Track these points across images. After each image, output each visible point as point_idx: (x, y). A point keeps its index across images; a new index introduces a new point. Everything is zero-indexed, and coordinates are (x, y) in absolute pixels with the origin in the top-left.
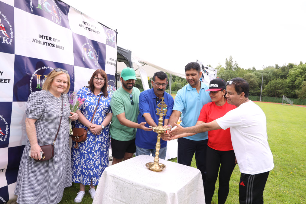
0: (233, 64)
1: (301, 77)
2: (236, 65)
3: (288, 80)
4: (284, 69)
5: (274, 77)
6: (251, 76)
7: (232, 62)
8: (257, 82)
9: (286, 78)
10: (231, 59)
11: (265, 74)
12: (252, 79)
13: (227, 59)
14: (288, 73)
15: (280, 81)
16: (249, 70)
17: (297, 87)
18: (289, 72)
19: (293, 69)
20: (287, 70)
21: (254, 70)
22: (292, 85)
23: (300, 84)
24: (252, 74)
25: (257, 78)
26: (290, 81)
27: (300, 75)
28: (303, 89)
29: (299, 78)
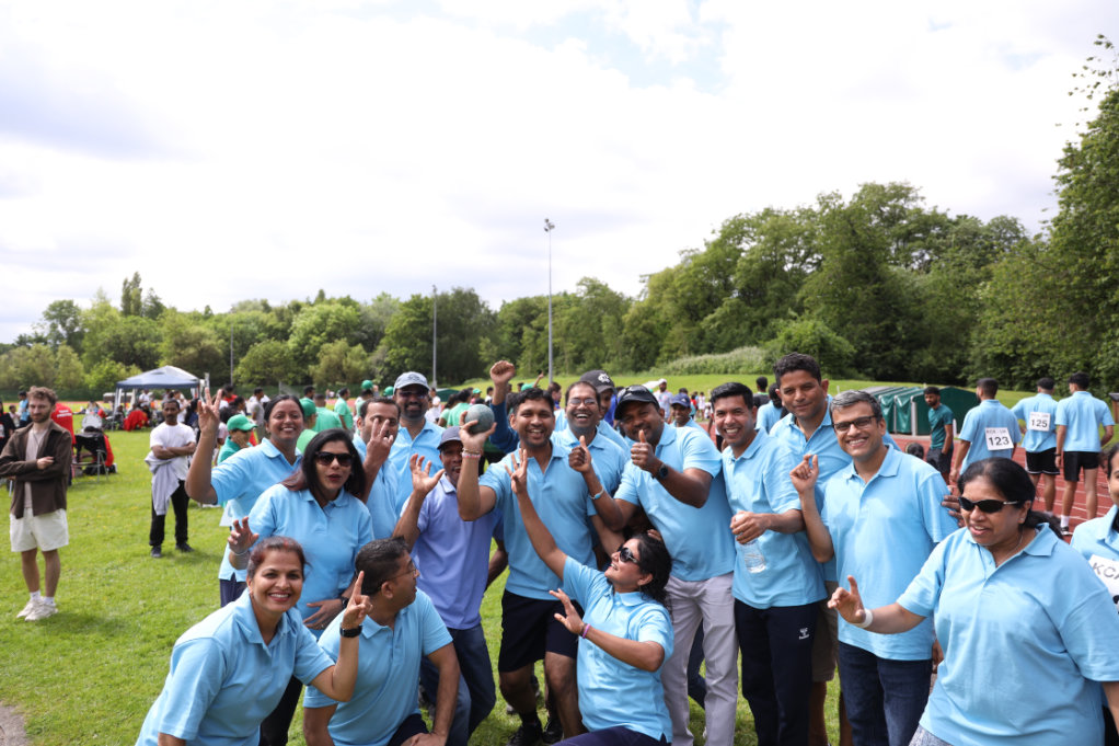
0: (144, 296)
1: (318, 335)
2: (154, 300)
3: (291, 343)
4: (280, 314)
5: (262, 334)
6: (202, 336)
7: (141, 290)
8: (219, 351)
9: (287, 338)
10: (137, 280)
11: (241, 326)
12: (207, 342)
13: (125, 283)
14: (290, 325)
15: (274, 344)
16: (196, 318)
17: (310, 358)
18: (294, 323)
19: (300, 315)
20: (286, 316)
21: (208, 315)
22: (301, 354)
23: (317, 349)
24: (203, 328)
25: (220, 338)
26: (296, 345)
27: (315, 330)
28: (323, 363)
29: (314, 338)
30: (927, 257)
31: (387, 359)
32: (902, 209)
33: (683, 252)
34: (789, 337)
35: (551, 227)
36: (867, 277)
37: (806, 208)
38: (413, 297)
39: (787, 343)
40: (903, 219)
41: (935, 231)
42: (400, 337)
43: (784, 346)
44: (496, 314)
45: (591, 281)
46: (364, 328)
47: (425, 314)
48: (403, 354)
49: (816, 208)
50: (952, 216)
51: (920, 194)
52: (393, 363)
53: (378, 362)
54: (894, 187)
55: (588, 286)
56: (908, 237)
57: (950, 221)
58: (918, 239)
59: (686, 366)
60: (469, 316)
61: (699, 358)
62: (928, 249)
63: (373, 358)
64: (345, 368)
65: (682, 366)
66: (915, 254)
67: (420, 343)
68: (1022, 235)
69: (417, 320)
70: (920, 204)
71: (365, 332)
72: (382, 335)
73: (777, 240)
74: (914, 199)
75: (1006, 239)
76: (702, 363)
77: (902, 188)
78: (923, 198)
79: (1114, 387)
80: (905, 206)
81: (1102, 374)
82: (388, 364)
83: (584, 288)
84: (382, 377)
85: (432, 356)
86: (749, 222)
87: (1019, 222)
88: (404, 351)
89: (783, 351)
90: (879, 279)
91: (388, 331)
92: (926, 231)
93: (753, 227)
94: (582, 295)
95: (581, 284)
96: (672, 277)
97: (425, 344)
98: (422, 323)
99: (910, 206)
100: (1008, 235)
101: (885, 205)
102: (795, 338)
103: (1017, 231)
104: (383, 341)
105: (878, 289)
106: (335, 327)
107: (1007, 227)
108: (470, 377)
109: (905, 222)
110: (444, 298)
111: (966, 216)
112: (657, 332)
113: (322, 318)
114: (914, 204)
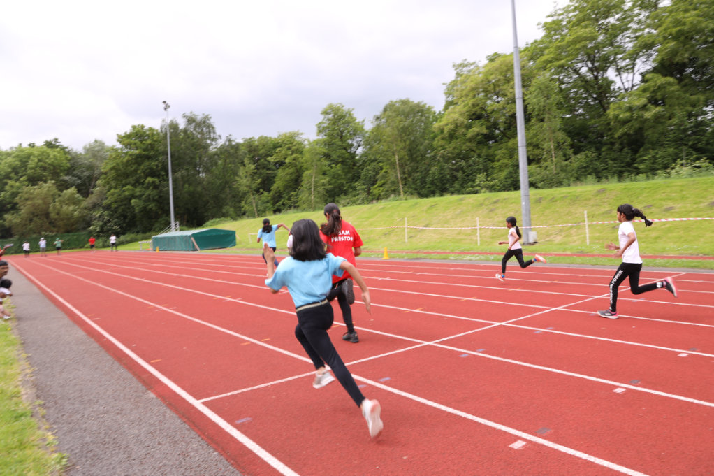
1: (16, 180)
17: (7, 206)
23: (15, 195)
27: (12, 175)
28: (24, 211)
29: (11, 182)
31: (105, 202)
38: (134, 127)
44: (238, 145)
46: (76, 172)
47: (151, 148)
48: (128, 194)
52: (114, 206)
53: (95, 206)
63: (87, 202)
64: (53, 215)
67: (149, 179)
69: (143, 153)
71: (79, 177)
72: (99, 175)
82: (108, 208)
84: (101, 223)
88: (127, 191)
91: (104, 170)
97: (156, 180)
98: (148, 157)
104: (101, 182)
106: (38, 170)
108: (213, 217)
113: (21, 161)
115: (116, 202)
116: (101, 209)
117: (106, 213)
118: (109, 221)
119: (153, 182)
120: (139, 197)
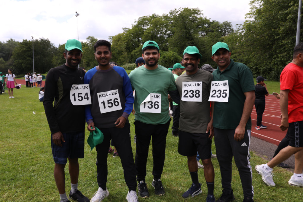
30: (203, 34)
31: (14, 64)
32: (196, 18)
33: (124, 29)
34: (164, 57)
35: (78, 15)
36: (188, 38)
37: (166, 15)
38: (24, 40)
39: (163, 59)
40: (197, 20)
41: (206, 26)
42: (19, 56)
43: (162, 61)
44: (57, 48)
45: (92, 38)
47: (29, 48)
48: (21, 62)
49: (169, 15)
50: (211, 21)
51: (202, 13)
52: (16, 65)
53: (10, 65)
54: (193, 10)
55: (91, 40)
56: (198, 26)
57: (210, 22)
58: (200, 28)
59: (128, 67)
60: (47, 49)
61: (132, 64)
62: (203, 31)
65: (126, 67)
66: (200, 32)
67: (28, 58)
68: (231, 28)
69: (26, 49)
70: (202, 16)
71: (4, 53)
72: (12, 55)
73: (156, 26)
74: (200, 14)
75: (227, 29)
76: (133, 66)
77: (196, 10)
78: (203, 14)
79: (264, 75)
80: (197, 17)
81: (261, 71)
82: (15, 66)
83: (89, 40)
85: (33, 63)
86: (147, 19)
87: (231, 23)
88: (21, 61)
89: (162, 62)
90: (192, 39)
91: (14, 53)
92: (203, 25)
93: (148, 21)
94: (89, 42)
95: (88, 39)
96: (121, 37)
97: (30, 58)
98: (28, 51)
99: (198, 17)
100: (228, 28)
101: (191, 16)
102: (167, 57)
103: (230, 27)
104: (12, 57)
105: (192, 42)
107: (227, 25)
109: (197, 22)
110: (37, 41)
111: (215, 21)
112: (116, 56)
114: (200, 16)
115: (17, 64)
116: (12, 66)
117: (14, 67)
118: (15, 70)
119: (29, 59)
120: (25, 63)
